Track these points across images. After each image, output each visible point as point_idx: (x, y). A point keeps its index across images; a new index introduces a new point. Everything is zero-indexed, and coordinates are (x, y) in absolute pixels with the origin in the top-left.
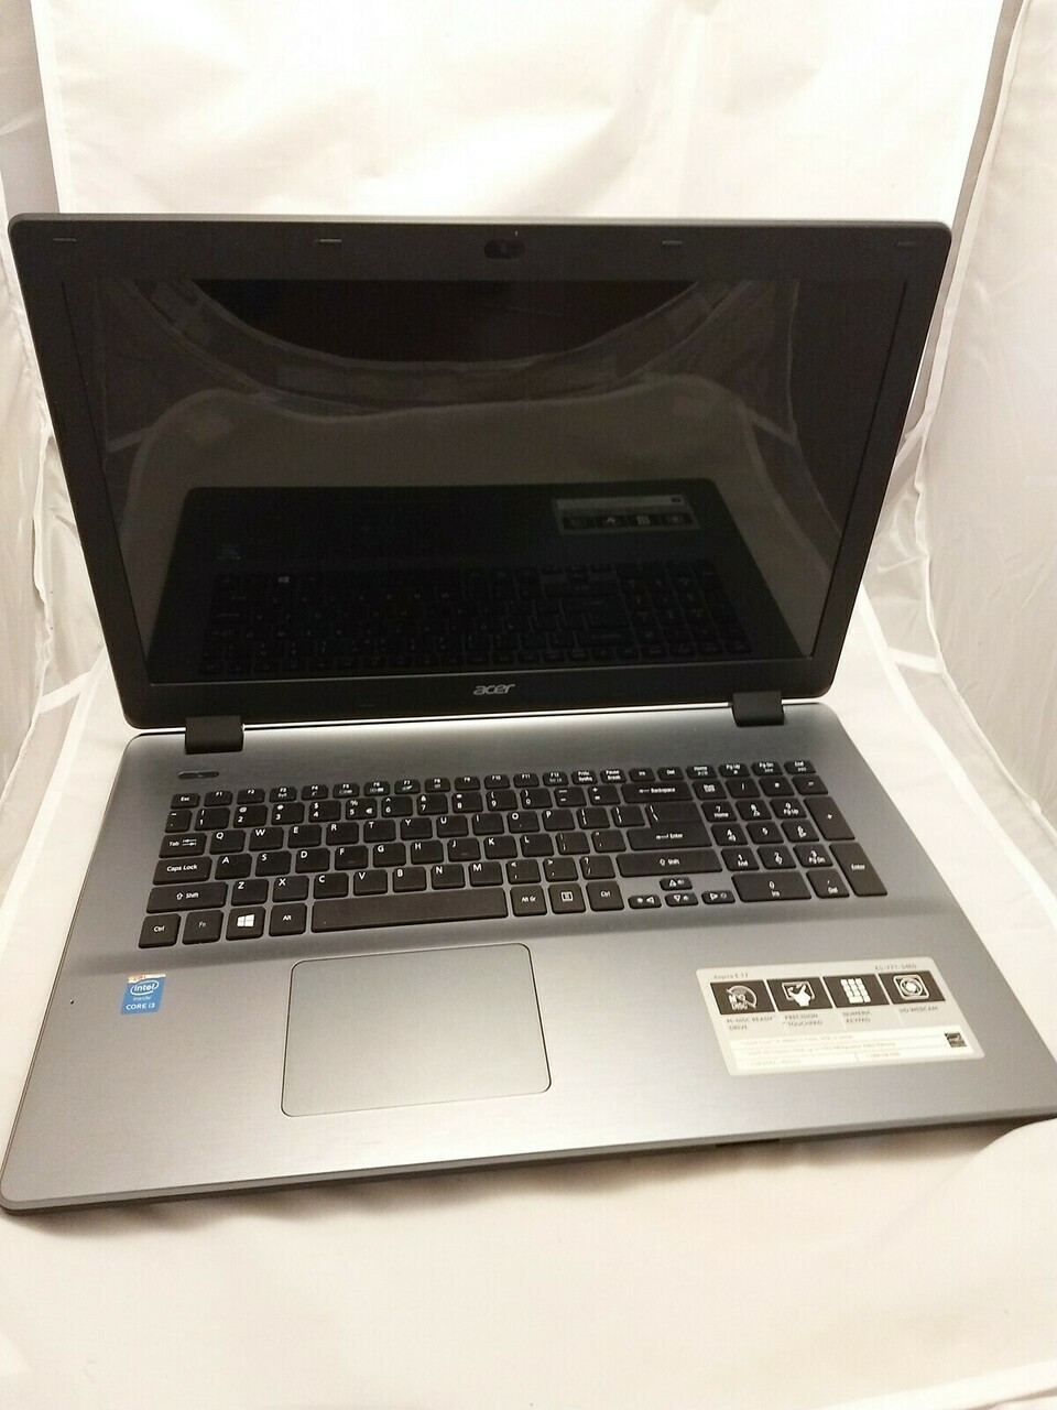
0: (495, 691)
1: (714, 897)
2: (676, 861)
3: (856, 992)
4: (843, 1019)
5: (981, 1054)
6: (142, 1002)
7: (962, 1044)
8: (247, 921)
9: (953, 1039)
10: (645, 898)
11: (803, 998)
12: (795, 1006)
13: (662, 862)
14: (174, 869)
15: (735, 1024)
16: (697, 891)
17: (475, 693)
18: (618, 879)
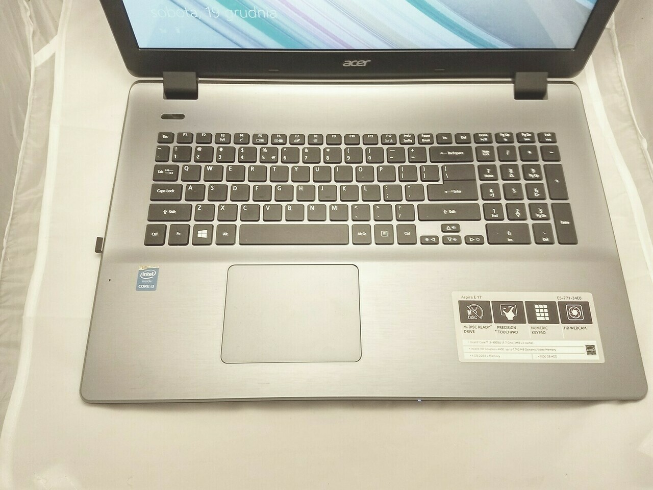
0: (358, 65)
1: (471, 240)
2: (454, 212)
3: (542, 313)
4: (530, 330)
5: (603, 361)
6: (147, 284)
7: (594, 353)
8: (203, 234)
9: (590, 350)
10: (430, 237)
11: (510, 315)
12: (505, 320)
13: (445, 212)
14: (162, 191)
15: (468, 329)
16: (462, 234)
17: (344, 65)
18: (417, 222)
